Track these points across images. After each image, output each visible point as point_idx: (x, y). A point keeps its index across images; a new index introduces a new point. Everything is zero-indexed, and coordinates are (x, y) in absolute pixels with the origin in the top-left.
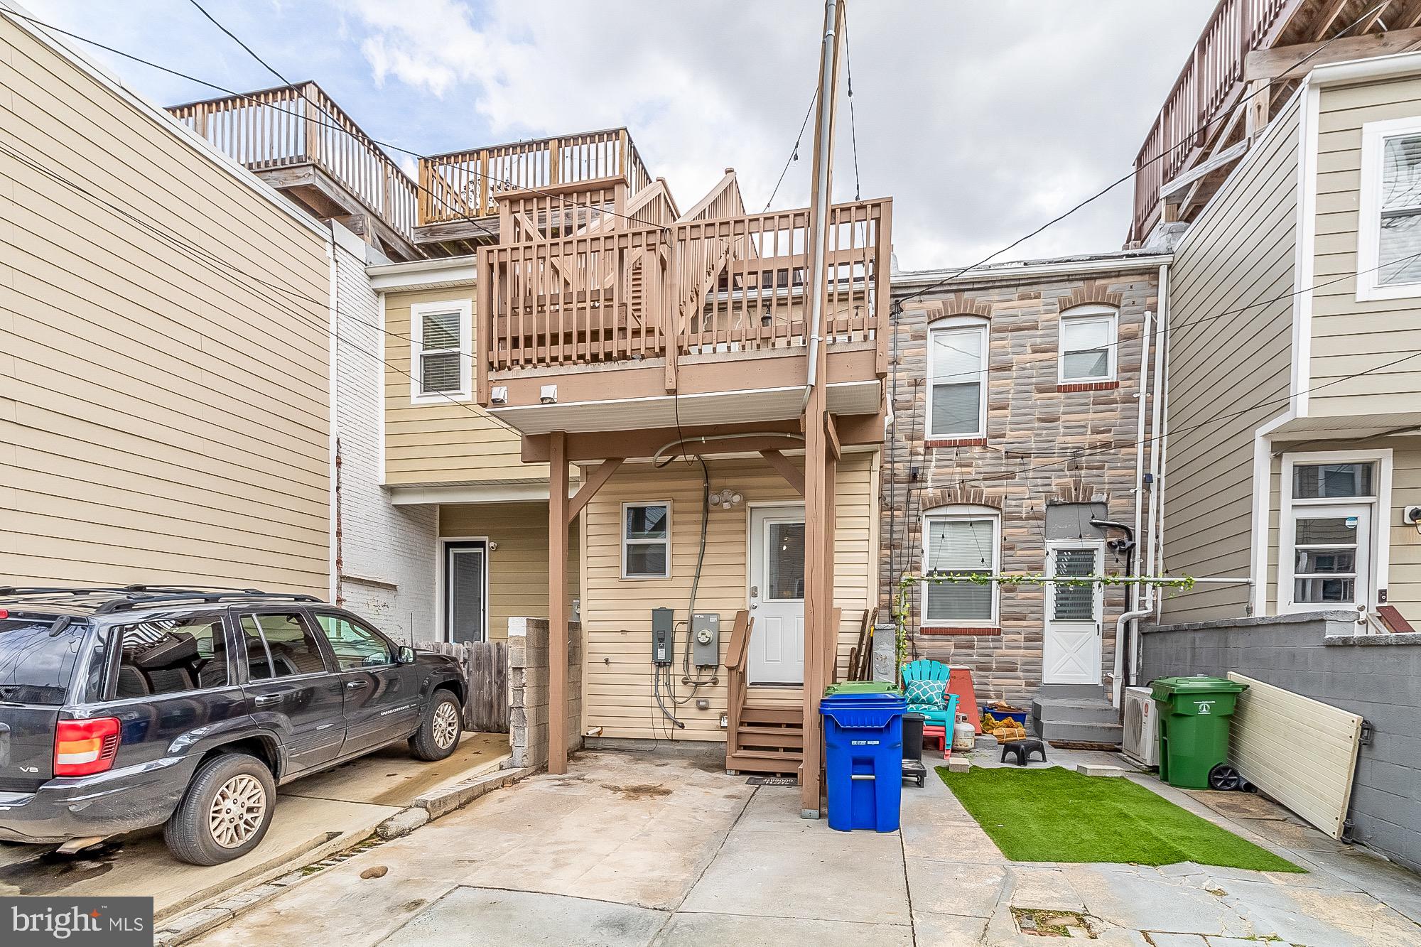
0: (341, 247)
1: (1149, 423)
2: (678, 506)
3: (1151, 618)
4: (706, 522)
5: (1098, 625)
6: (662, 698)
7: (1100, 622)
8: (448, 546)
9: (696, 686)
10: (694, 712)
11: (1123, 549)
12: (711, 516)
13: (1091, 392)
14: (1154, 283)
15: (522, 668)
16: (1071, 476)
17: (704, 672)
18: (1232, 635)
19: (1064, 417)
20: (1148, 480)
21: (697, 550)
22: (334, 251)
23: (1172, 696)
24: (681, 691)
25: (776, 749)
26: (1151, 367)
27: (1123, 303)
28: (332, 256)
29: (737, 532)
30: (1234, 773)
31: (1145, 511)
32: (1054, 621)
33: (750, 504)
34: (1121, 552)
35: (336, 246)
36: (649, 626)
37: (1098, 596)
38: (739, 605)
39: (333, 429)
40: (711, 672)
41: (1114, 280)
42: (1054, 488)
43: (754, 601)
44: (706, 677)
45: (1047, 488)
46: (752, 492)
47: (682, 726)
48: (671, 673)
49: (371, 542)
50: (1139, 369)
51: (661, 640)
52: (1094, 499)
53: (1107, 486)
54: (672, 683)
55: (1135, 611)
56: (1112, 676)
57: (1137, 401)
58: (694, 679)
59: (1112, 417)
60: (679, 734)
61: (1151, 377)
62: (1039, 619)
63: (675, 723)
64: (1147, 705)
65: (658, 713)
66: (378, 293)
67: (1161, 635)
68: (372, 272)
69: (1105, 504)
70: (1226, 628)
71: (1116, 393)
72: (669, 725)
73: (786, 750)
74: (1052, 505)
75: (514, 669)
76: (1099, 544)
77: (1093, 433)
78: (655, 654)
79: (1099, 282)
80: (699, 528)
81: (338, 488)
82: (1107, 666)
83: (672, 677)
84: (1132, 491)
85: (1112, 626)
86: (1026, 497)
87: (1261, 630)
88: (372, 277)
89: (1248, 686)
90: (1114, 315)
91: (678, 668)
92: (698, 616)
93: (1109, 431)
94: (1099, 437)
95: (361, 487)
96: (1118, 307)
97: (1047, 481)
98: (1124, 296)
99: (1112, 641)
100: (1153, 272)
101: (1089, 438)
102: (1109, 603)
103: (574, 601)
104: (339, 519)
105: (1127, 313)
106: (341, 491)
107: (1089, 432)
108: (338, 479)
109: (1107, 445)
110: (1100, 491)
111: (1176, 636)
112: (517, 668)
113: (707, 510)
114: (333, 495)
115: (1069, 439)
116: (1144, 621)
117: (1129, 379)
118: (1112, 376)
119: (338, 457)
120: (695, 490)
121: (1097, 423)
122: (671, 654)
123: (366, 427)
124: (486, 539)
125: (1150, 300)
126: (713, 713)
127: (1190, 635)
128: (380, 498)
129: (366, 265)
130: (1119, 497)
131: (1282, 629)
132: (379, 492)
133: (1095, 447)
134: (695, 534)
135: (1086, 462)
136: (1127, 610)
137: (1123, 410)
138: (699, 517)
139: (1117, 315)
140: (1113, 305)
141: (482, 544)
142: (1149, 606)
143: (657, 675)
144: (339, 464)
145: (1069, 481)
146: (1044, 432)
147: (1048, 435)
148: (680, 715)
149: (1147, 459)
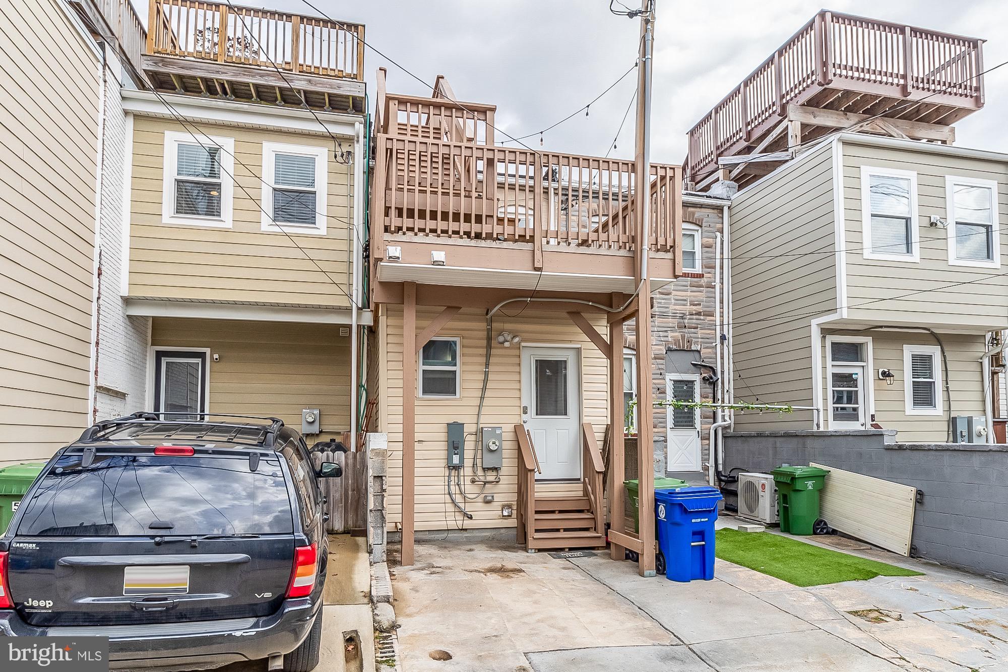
0: (109, 68)
1: (722, 302)
2: (466, 341)
3: (729, 427)
4: (488, 356)
5: (698, 432)
6: (454, 496)
7: (699, 429)
8: (159, 355)
9: (485, 484)
10: (480, 505)
11: (711, 382)
12: (493, 351)
13: (689, 278)
14: (720, 215)
15: (381, 477)
16: (680, 332)
17: (490, 473)
18: (809, 441)
19: (674, 293)
20: (723, 338)
21: (482, 377)
22: (104, 72)
23: (793, 479)
24: (469, 488)
25: (558, 530)
26: (722, 268)
27: (704, 225)
28: (102, 76)
29: (513, 365)
30: (825, 524)
31: (722, 358)
32: (673, 428)
33: (523, 344)
34: (710, 383)
35: (107, 67)
36: (443, 436)
37: (698, 412)
38: (516, 420)
39: (98, 241)
40: (495, 473)
41: (698, 209)
42: (670, 339)
43: (524, 417)
44: (491, 477)
45: (665, 339)
46: (525, 335)
47: (471, 518)
48: (462, 474)
49: (114, 351)
50: (714, 268)
51: (456, 448)
52: (693, 348)
53: (700, 340)
54: (462, 483)
55: (720, 422)
56: (708, 465)
57: (714, 287)
58: (482, 478)
59: (701, 296)
60: (468, 524)
61: (722, 273)
62: (664, 427)
63: (465, 515)
64: (763, 485)
65: (450, 507)
66: (126, 113)
67: (743, 438)
68: (125, 94)
69: (699, 352)
70: (803, 436)
71: (702, 281)
72: (459, 517)
73: (566, 530)
74: (669, 350)
75: (375, 477)
76: (696, 378)
77: (691, 305)
78: (449, 459)
79: (691, 209)
80: (484, 360)
81: (99, 298)
82: (705, 459)
83: (462, 478)
84: (714, 344)
85: (707, 431)
86: (654, 344)
87: (833, 438)
88: (123, 98)
89: (830, 471)
90: (698, 231)
91: (468, 471)
92: (486, 429)
93: (699, 305)
94: (694, 307)
95: (110, 297)
96: (701, 226)
97: (665, 334)
98: (704, 221)
99: (707, 442)
100: (720, 209)
101: (689, 308)
102: (704, 417)
103: (304, 410)
104: (98, 329)
105: (706, 231)
106: (101, 301)
107: (689, 304)
108: (99, 289)
109: (699, 314)
110: (696, 343)
111: (756, 440)
112: (378, 477)
113: (489, 347)
114: (94, 306)
115: (677, 307)
116: (725, 428)
117: (709, 273)
118: (698, 269)
119: (99, 269)
120: (479, 330)
121: (693, 299)
122: (462, 459)
123: (116, 239)
124: (208, 351)
125: (719, 226)
126: (496, 505)
127: (771, 440)
128: (120, 309)
129: (121, 87)
130: (707, 348)
131: (850, 439)
132: (120, 302)
133: (693, 315)
134: (480, 364)
135: (688, 323)
136: (714, 422)
137: (707, 292)
138: (483, 351)
139: (700, 231)
140: (698, 225)
141: (202, 355)
142: (727, 418)
143: (449, 476)
144: (99, 274)
145: (678, 335)
146: (663, 301)
147: (665, 303)
148: (468, 508)
149: (722, 325)
